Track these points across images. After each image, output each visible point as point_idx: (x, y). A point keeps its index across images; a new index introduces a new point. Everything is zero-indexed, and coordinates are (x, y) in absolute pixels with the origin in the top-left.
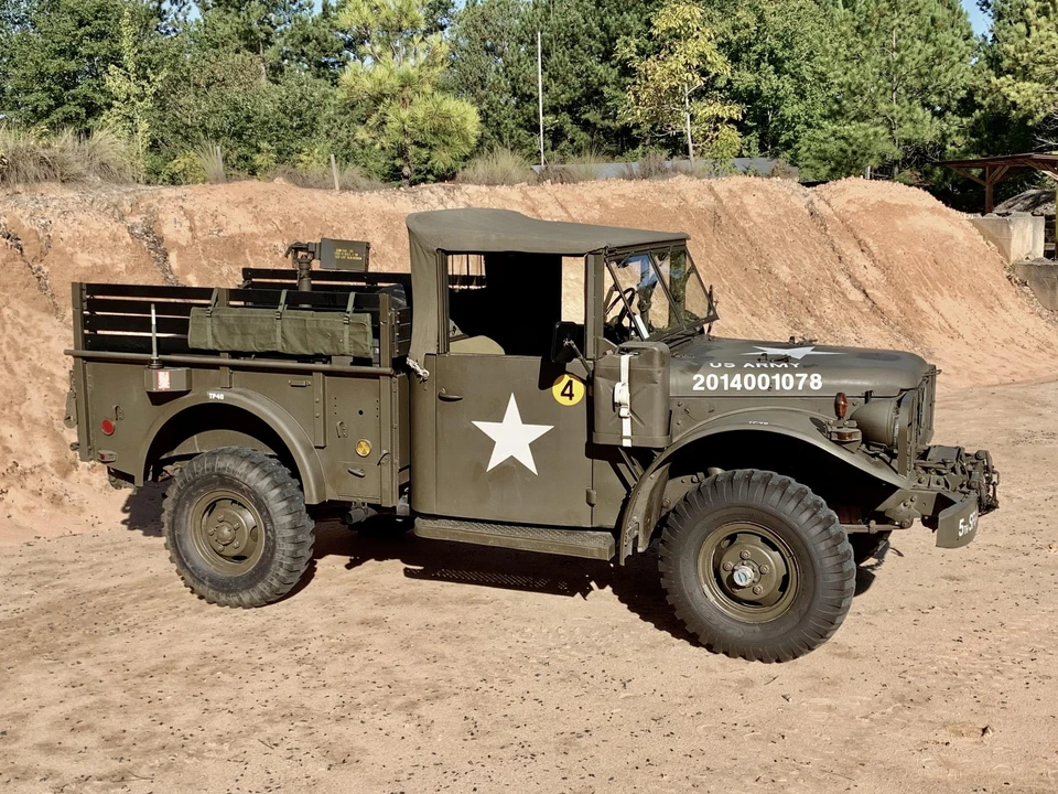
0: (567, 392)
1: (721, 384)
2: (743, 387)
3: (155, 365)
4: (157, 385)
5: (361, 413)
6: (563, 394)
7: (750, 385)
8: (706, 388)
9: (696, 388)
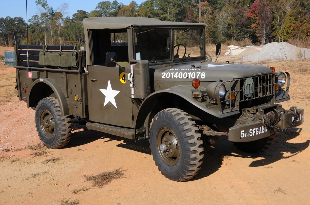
0: (124, 79)
1: (171, 75)
2: (178, 77)
3: (28, 70)
4: (28, 77)
5: (76, 86)
6: (122, 80)
7: (180, 77)
8: (166, 77)
9: (163, 77)
